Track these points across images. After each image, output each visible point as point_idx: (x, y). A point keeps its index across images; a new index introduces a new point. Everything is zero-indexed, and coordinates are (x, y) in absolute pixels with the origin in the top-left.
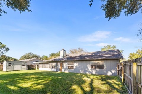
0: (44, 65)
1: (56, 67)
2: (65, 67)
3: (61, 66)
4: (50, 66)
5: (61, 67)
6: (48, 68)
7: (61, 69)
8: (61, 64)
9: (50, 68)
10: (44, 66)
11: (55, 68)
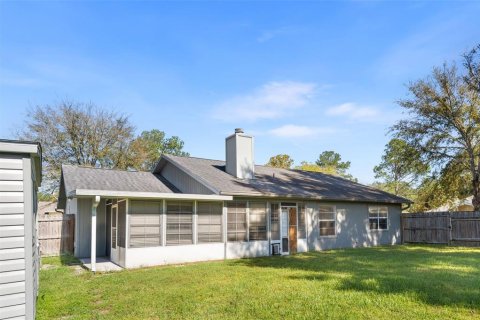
0: (180, 219)
1: (269, 235)
2: (310, 229)
3: (292, 222)
4: (230, 227)
5: (292, 232)
6: (217, 239)
7: (294, 242)
8: (292, 214)
9: (232, 240)
10: (189, 226)
11: (265, 238)
